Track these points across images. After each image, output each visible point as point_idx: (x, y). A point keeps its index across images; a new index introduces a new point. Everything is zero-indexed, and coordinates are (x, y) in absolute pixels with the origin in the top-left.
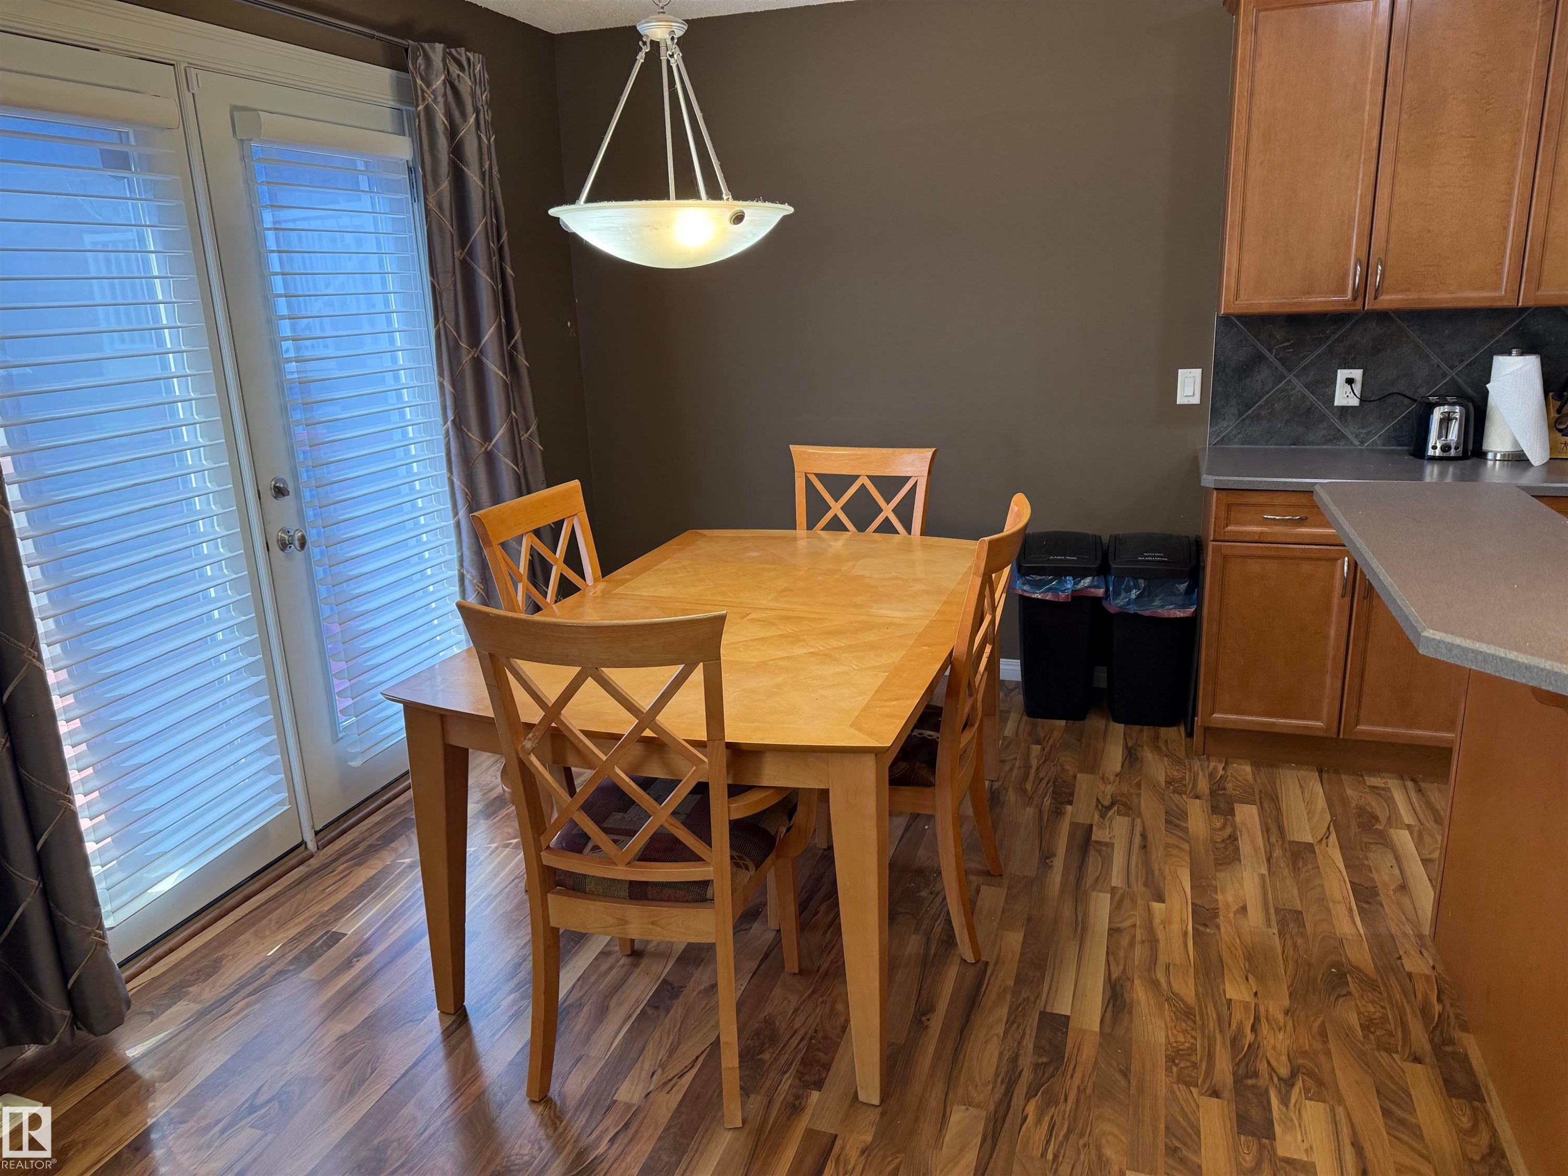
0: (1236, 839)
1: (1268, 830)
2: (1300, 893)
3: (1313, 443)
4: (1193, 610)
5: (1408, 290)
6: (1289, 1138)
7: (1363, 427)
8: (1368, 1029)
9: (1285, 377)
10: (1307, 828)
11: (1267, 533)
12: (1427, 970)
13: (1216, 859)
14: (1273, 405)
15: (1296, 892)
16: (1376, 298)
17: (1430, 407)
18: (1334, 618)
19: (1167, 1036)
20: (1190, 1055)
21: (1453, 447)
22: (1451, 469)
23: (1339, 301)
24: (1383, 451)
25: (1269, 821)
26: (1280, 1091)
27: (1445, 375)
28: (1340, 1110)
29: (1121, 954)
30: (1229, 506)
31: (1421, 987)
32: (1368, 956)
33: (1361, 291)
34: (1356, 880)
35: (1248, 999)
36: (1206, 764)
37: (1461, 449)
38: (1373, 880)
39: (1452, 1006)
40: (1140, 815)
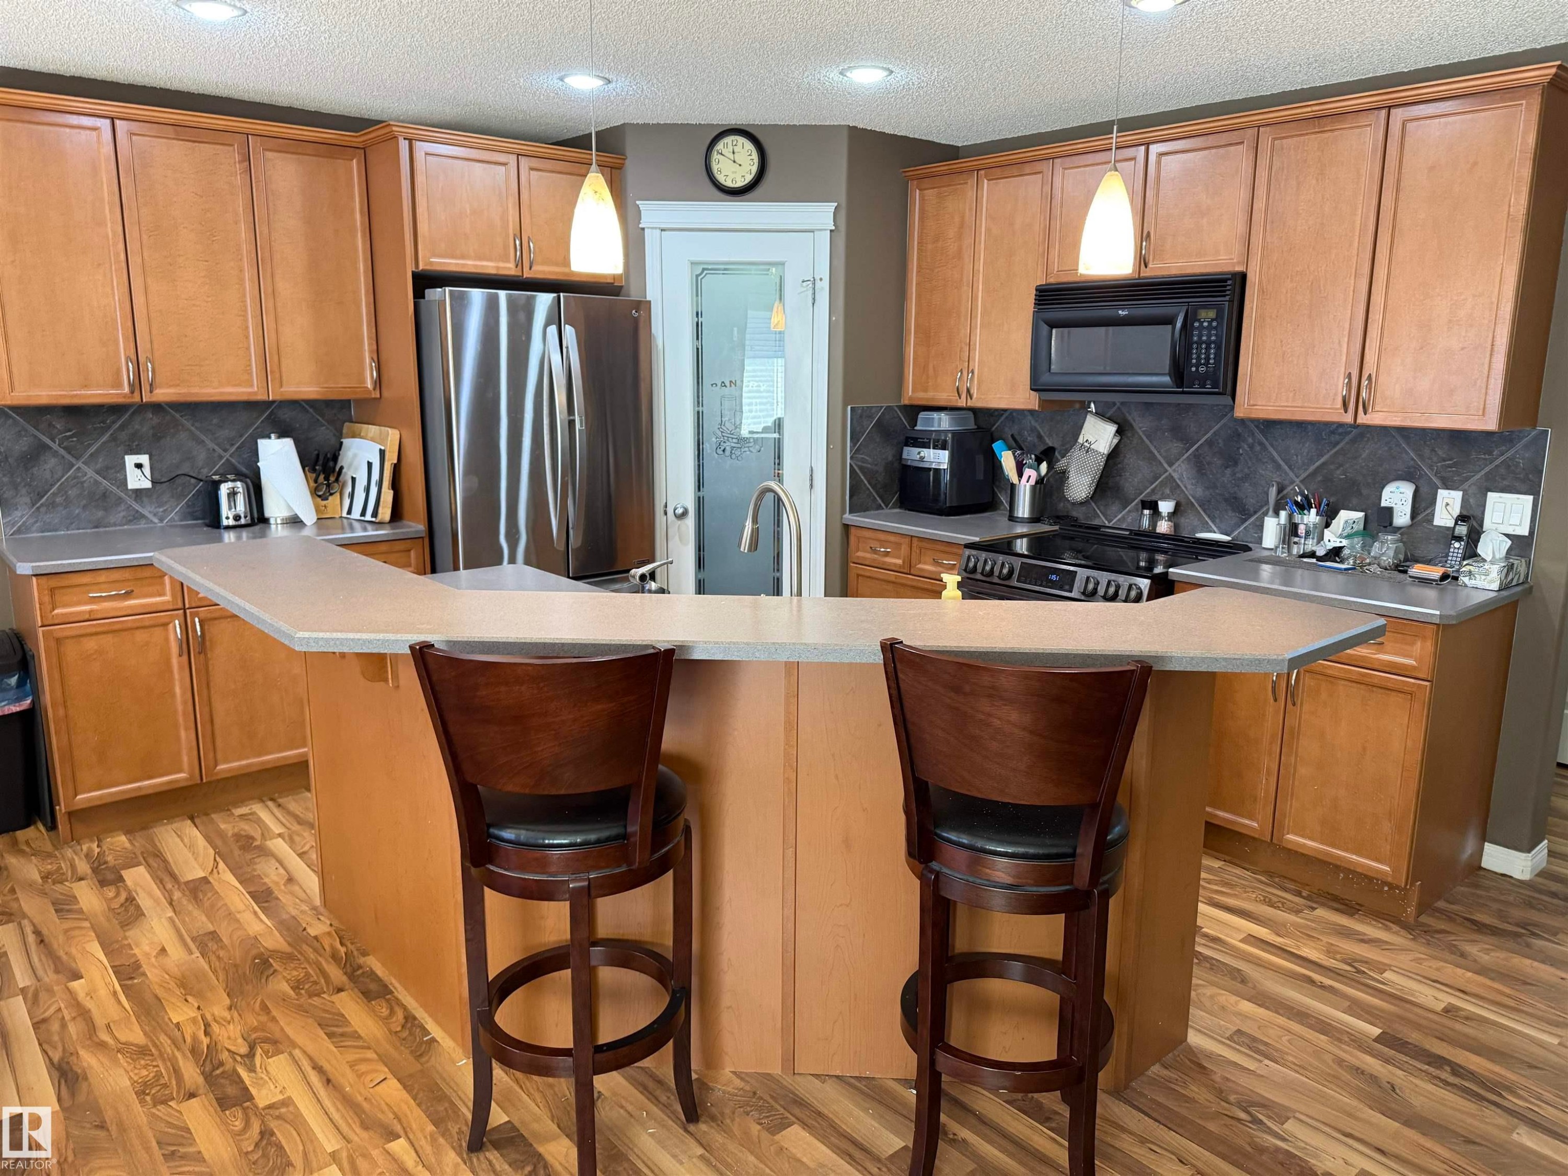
0: (134, 899)
1: (161, 881)
2: (208, 917)
3: (115, 525)
4: (29, 701)
5: (178, 385)
6: (264, 1092)
7: (159, 507)
8: (298, 987)
9: (73, 465)
10: (196, 866)
11: (97, 610)
12: (327, 929)
13: (120, 923)
14: (66, 492)
15: (204, 918)
16: (151, 392)
17: (216, 485)
18: (176, 676)
19: (130, 1078)
20: (157, 1080)
21: (242, 516)
22: (245, 534)
23: (117, 394)
24: (182, 526)
25: (159, 873)
26: (245, 1065)
27: (221, 457)
28: (297, 1053)
29: (56, 1038)
30: (52, 591)
31: (326, 943)
32: (281, 940)
33: (137, 385)
34: (252, 889)
35: (194, 1015)
36: (79, 847)
37: (248, 518)
38: (265, 884)
39: (352, 943)
40: (24, 916)
